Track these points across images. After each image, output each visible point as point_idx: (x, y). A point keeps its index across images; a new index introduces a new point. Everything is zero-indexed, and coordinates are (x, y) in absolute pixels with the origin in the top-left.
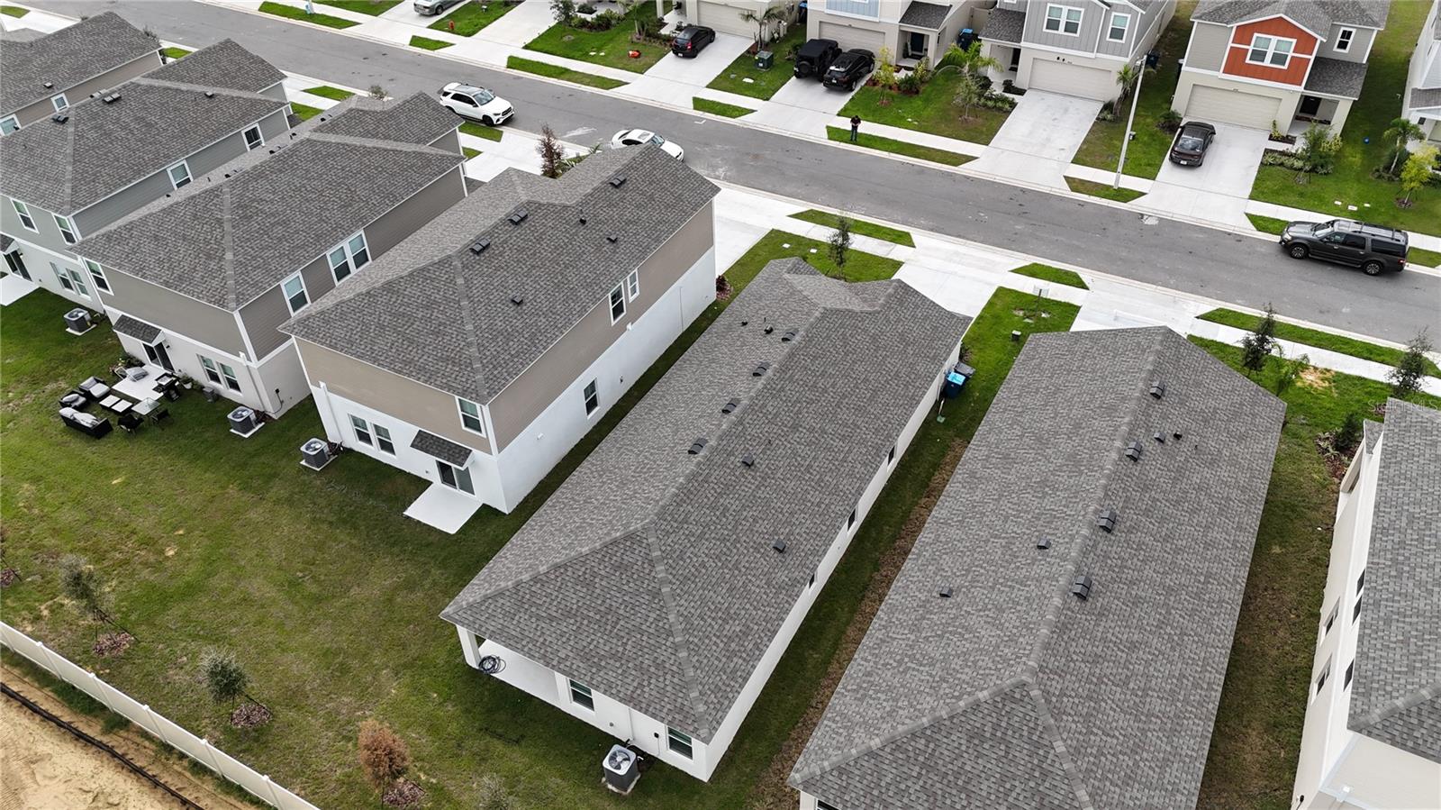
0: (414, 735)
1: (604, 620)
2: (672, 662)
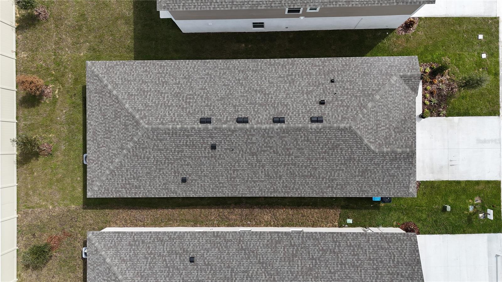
0: (70, 75)
1: (107, 132)
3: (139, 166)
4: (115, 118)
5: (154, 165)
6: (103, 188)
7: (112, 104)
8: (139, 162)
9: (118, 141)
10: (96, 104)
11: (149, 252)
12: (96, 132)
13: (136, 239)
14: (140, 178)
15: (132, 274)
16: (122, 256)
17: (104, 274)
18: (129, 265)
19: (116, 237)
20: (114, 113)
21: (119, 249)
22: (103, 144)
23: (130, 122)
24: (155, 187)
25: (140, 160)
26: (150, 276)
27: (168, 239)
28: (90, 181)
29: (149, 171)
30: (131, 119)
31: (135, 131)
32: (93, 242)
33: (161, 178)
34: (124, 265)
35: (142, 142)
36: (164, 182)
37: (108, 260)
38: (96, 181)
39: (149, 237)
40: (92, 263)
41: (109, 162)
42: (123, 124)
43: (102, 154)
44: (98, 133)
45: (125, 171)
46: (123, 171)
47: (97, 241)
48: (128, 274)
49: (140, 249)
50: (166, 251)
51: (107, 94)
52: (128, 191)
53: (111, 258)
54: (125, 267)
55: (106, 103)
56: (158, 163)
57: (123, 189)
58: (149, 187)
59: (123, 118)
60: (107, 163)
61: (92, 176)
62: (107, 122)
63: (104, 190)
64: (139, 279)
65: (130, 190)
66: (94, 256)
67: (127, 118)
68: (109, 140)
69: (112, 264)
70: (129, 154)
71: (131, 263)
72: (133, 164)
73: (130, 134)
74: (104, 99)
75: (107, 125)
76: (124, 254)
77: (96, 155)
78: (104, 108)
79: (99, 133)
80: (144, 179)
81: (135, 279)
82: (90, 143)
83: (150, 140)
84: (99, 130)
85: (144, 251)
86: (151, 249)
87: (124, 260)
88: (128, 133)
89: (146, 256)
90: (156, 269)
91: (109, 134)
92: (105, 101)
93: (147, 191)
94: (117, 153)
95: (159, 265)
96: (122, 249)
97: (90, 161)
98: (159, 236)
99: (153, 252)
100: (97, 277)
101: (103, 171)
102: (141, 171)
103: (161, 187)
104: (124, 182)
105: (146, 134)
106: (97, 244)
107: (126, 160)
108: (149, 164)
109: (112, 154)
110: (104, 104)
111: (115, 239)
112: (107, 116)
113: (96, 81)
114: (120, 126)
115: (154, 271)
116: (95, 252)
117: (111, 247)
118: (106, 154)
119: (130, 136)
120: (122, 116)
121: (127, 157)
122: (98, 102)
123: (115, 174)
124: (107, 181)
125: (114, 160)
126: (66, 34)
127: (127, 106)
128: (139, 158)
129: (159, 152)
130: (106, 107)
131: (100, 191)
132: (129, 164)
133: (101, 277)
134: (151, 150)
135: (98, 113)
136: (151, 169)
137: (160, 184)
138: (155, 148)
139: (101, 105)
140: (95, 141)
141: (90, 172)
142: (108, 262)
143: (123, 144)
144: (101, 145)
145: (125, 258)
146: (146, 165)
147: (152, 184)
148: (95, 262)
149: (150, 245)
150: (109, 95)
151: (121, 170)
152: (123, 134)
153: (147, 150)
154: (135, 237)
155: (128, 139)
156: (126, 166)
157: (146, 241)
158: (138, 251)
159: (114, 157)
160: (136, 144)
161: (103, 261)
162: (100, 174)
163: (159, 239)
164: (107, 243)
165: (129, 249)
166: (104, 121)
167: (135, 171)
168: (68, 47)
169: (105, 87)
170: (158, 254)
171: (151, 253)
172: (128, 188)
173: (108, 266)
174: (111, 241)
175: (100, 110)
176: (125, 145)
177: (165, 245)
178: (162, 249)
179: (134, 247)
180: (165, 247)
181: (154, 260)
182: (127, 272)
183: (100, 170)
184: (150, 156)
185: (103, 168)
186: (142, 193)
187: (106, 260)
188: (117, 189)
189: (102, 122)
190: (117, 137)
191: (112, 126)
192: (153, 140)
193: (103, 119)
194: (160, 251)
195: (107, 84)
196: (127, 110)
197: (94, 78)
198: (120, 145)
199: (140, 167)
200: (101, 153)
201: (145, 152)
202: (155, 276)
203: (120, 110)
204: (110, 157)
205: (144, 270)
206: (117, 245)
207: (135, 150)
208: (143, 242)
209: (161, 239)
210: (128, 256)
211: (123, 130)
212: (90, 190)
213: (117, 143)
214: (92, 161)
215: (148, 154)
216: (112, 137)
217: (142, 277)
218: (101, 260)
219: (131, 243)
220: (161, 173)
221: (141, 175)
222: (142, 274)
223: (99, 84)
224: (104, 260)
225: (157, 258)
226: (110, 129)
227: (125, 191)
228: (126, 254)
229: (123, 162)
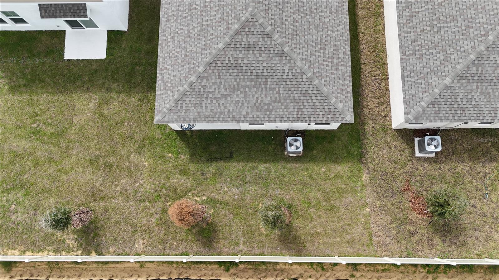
0: (175, 181)
1: (258, 83)
2: (311, 89)
3: (306, 37)
4: (239, 68)
5: (305, 17)
6: (339, 95)
7: (217, 74)
8: (300, 34)
9: (271, 62)
10: (217, 104)
11: (429, 28)
12: (257, 104)
13: (411, 52)
14: (324, 41)
15: (466, 42)
16: (439, 64)
17: (469, 87)
18: (452, 50)
19: (409, 79)
20: (231, 71)
21: (429, 70)
22: (275, 92)
23: (244, 40)
24: (336, 26)
25: (298, 32)
26: (466, 17)
27: (407, 10)
28: (329, 116)
29: (313, 26)
30: (240, 37)
31: (256, 30)
32: (421, 110)
33: (323, 14)
34: (452, 57)
35: (273, 21)
36: (328, 12)
37: (447, 81)
38: (329, 104)
39: (406, 35)
40: (453, 112)
41: (301, 80)
42: (246, 52)
43: (290, 93)
44: (259, 101)
45: (314, 57)
46: (314, 61)
47: (418, 104)
48: (466, 47)
49: (426, 42)
50: (426, 7)
51: (203, 84)
52: (342, 63)
53: (443, 78)
54: (456, 55)
55: (216, 86)
56: (302, 10)
57: (340, 68)
58: (336, 33)
59: (238, 52)
60: (303, 83)
61: (321, 113)
62: (244, 84)
63: (342, 96)
64: (471, 30)
65: (340, 60)
66: (442, 109)
67: (238, 46)
68: (269, 80)
69: (453, 74)
70: (290, 44)
71: (448, 48)
72: (304, 43)
73: (261, 39)
74: (211, 90)
75: (248, 83)
76: (435, 62)
77: (292, 104)
78: (223, 90)
79: (260, 98)
80: (324, 37)
81: (472, 35)
82: (274, 116)
83: (270, 10)
84: (255, 98)
85: (429, 36)
86: (425, 28)
87: (445, 60)
88: (260, 43)
89: (435, 30)
90: (454, 12)
91: (260, 80)
92: (214, 87)
93: (341, 38)
94: (289, 65)
95: (447, 10)
96: (428, 66)
97: (299, 116)
98: (405, 21)
99: (428, 23)
100: (474, 103)
101: (315, 92)
102: (314, 36)
103: (336, 19)
104: (330, 64)
105: (262, 13)
106: (423, 103)
107: (299, 51)
108: (303, 22)
109: (290, 74)
110: (217, 89)
111: (413, 80)
112: (235, 83)
113: (184, 104)
114: (250, 59)
115: (458, 13)
116: (436, 106)
117: (427, 82)
118: (290, 86)
119: (264, 38)
120: (235, 56)
121: (295, 48)
122: (215, 101)
123: (319, 72)
124: (328, 87)
125: (298, 71)
126: (115, 185)
127: (221, 46)
128: (295, 33)
129: (286, 5)
130: (222, 86)
131: (344, 101)
132: (304, 49)
133: (473, 93)
134: (284, 13)
135: (229, 102)
136: (311, 23)
137: (331, 18)
138: (281, 7)
139: (219, 96)
140: (271, 107)
141: (316, 116)
142: (451, 81)
143: (276, 52)
144: (277, 95)
145: (442, 58)
146: (305, 27)
147: (331, 28)
148: (451, 106)
149: (419, 30)
150: (205, 80)
151: (312, 62)
152: (261, 52)
153: (284, 18)
154: (407, 53)
155: (269, 42)
156: (306, 53)
157: (413, 37)
158: (430, 43)
159: (294, 71)
160: (276, 31)
161: (449, 91)
162: (319, 98)
163: (409, 21)
164: (420, 89)
165: (428, 57)
166: (242, 89)
167: (314, 45)
168: (135, 182)
169: (193, 87)
170: (431, 15)
171: (431, 26)
172: (337, 62)
173: (456, 81)
174: (417, 85)
175: (225, 96)
176: (277, 49)
177: (417, 10)
178: (424, 13)
179: (424, 51)
180: (420, 10)
181: (441, 18)
182: (462, 49)
183: (314, 98)
184: (292, 18)
185: (310, 92)
186: (344, 45)
187: (448, 84)
188: (340, 77)
189: (243, 92)
190: (265, 65)
191: (249, 74)
192: (270, 6)
193: (239, 92)
194: (427, 15)
195: (189, 84)
196: (227, 45)
197: (179, 108)
198: (277, 59)
199: (309, 36)
200: (287, 95)
201: (287, 23)
202: (465, 11)
203: (227, 59)
204: (294, 77)
205: (458, 27)
206: (422, 75)
207: (284, 35)
208: (415, 41)
209: (409, 18)
210: (438, 55)
211: (255, 52)
212: (342, 116)
213: (273, 65)
214: (300, 113)
215: (289, 20)
216: (266, 74)
217: (468, 27)
218: (447, 94)
219: (417, 56)
220: (315, 11)
221: (319, 39)
222: (464, 28)
223: (188, 99)
224: (447, 88)
225: (437, 15)
226: (253, 77)
227: (343, 67)
228: (435, 58)
229: (301, 55)
